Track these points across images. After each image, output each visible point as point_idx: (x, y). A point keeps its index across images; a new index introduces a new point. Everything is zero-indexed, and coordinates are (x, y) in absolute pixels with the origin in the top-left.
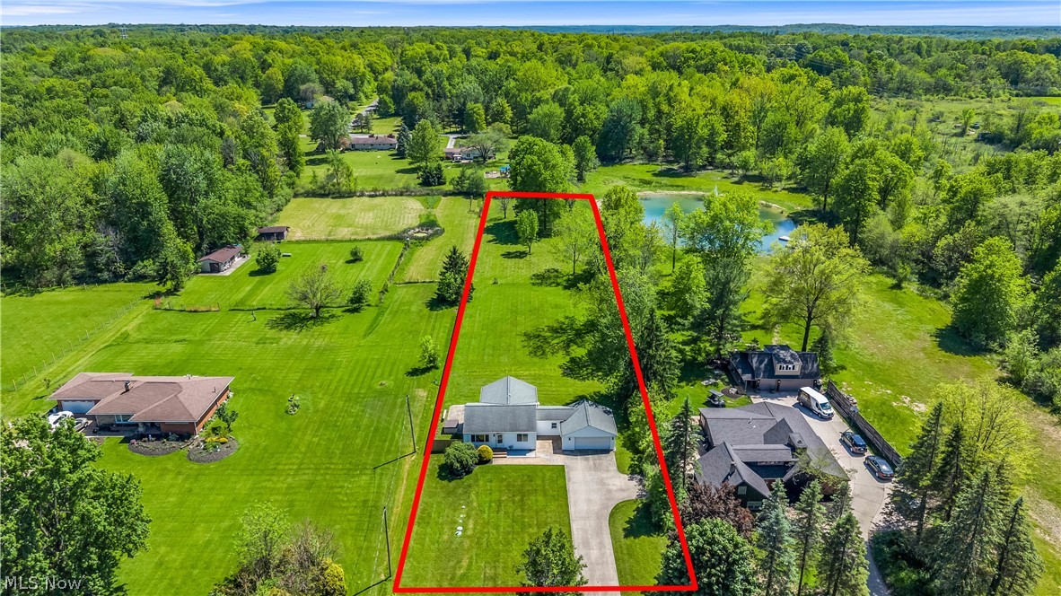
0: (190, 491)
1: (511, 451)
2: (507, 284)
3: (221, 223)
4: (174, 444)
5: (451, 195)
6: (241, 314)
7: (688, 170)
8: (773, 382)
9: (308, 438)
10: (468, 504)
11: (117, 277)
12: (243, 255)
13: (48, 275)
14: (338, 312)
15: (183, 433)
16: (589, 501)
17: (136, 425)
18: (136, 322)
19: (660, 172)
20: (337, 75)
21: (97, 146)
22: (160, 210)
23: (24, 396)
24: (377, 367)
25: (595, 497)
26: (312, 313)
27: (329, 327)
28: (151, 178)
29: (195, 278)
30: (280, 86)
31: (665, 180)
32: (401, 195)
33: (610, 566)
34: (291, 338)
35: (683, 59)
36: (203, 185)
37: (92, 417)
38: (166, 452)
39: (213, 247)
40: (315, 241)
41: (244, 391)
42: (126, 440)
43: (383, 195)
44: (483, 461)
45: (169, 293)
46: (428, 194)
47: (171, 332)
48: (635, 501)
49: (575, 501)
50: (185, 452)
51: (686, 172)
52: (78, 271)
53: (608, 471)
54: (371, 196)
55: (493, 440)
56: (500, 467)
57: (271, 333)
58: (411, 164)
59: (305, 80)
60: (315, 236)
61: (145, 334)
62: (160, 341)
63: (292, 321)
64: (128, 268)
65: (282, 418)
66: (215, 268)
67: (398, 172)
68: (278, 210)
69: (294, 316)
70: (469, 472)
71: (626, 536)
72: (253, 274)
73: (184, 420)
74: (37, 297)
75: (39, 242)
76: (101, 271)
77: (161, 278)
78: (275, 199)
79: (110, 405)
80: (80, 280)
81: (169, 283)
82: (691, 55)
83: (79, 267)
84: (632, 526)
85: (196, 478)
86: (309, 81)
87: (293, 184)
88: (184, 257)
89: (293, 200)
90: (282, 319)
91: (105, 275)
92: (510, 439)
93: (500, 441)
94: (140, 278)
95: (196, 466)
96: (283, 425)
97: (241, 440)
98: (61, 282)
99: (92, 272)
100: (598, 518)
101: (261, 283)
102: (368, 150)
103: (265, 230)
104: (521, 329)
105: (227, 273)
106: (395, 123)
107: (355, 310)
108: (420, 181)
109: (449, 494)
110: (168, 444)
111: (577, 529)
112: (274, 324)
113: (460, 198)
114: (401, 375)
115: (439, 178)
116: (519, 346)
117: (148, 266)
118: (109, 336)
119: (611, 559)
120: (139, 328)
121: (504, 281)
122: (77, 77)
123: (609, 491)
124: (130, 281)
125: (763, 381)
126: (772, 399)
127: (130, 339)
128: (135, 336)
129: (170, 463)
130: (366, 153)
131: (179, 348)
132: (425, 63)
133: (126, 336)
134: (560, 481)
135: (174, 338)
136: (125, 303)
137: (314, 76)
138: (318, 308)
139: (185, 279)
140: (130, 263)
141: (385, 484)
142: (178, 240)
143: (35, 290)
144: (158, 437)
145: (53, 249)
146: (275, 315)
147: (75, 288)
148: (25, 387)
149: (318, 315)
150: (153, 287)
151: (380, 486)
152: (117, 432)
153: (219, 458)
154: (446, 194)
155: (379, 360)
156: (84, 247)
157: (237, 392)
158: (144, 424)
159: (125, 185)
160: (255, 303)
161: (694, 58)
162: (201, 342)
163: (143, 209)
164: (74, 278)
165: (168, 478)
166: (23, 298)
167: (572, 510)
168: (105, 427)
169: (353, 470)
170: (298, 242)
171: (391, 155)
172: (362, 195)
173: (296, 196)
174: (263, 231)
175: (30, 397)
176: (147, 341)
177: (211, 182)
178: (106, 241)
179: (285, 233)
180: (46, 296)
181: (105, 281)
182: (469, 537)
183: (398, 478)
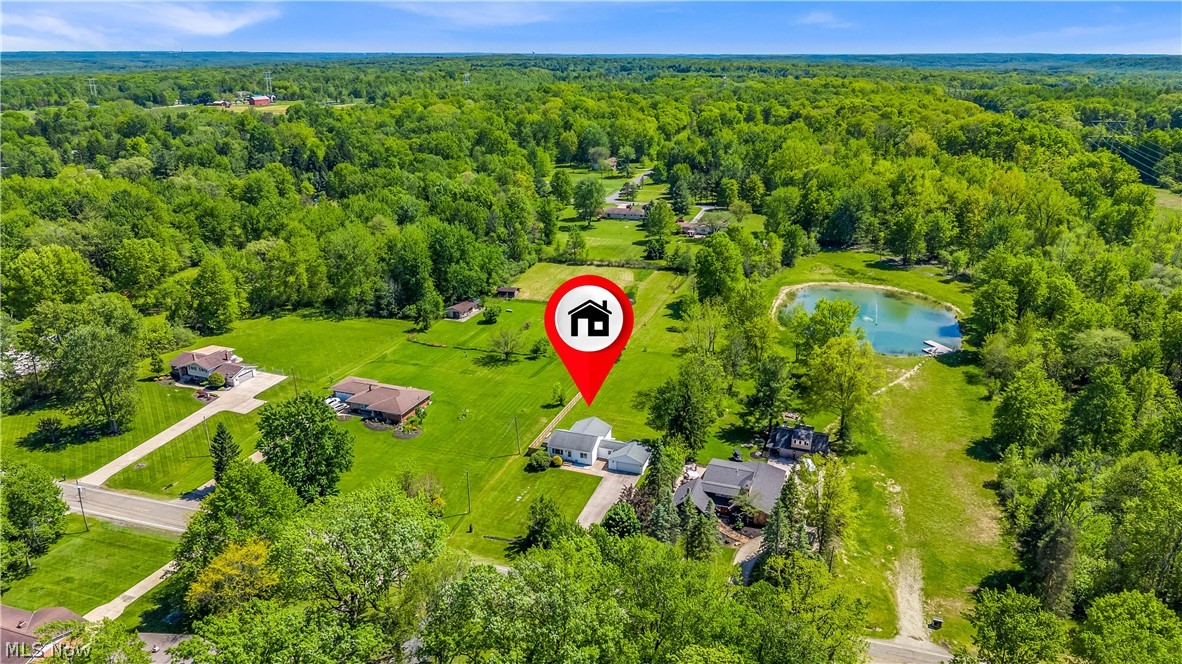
0: (387, 452)
1: (575, 463)
2: (654, 353)
3: (466, 283)
4: (388, 426)
5: (663, 269)
6: (459, 351)
7: (906, 264)
8: (791, 452)
9: (462, 435)
10: (532, 486)
11: (391, 315)
12: (479, 307)
13: (350, 308)
14: (521, 358)
15: (394, 420)
16: (604, 498)
17: (370, 412)
18: (394, 348)
19: (877, 263)
20: (626, 137)
21: (400, 212)
22: (425, 272)
23: (318, 386)
24: (526, 399)
25: (610, 497)
26: (503, 357)
27: (510, 368)
28: (423, 247)
29: (441, 322)
30: (574, 149)
31: (872, 272)
32: (623, 266)
34: (484, 372)
35: (985, 133)
36: (457, 255)
37: (348, 403)
38: (382, 430)
39: (459, 300)
40: (535, 302)
41: (439, 402)
42: (363, 420)
43: (608, 265)
44: (553, 465)
45: (421, 330)
46: (644, 268)
47: (412, 358)
49: (595, 497)
50: (392, 431)
51: (904, 264)
52: (369, 308)
54: (598, 266)
55: (565, 454)
56: (563, 471)
57: (472, 367)
58: (647, 237)
59: (597, 144)
60: (536, 298)
61: (396, 357)
62: (404, 363)
63: (491, 361)
64: (400, 309)
65: (454, 421)
66: (456, 316)
67: (634, 244)
68: (521, 272)
69: (492, 357)
70: (544, 470)
72: (480, 323)
73: (395, 412)
74: (341, 323)
75: (347, 285)
76: (383, 309)
77: (416, 320)
78: (521, 263)
79: (359, 397)
80: (370, 314)
81: (421, 323)
82: (995, 129)
83: (371, 305)
85: (393, 446)
86: (598, 145)
87: (540, 250)
88: (436, 305)
89: (537, 264)
90: (483, 359)
91: (385, 313)
92: (576, 455)
93: (570, 456)
94: (406, 317)
95: (395, 440)
96: (453, 425)
97: (425, 430)
98: (358, 314)
99: (377, 311)
100: (602, 508)
101: (483, 330)
102: (621, 220)
103: (502, 289)
104: (638, 389)
105: (463, 320)
106: (664, 191)
107: (533, 359)
108: (646, 254)
109: (524, 479)
110: (385, 425)
111: (586, 511)
112: (477, 362)
113: (670, 273)
114: (538, 407)
115: (660, 253)
116: (628, 400)
117: (411, 310)
118: (375, 356)
120: (394, 352)
121: (652, 350)
122: (412, 135)
124: (400, 318)
125: (783, 451)
126: (778, 462)
127: (387, 360)
128: (390, 357)
129: (382, 436)
130: (618, 222)
131: (412, 369)
132: (717, 125)
133: (385, 357)
134: (594, 485)
135: (412, 362)
136: (391, 334)
137: (605, 139)
138: (507, 354)
139: (432, 322)
140: (401, 306)
141: (493, 468)
142: (434, 293)
143: (341, 319)
144: (380, 421)
145: (355, 291)
146: (480, 355)
147: (365, 319)
148: (320, 381)
149: (507, 358)
150: (411, 324)
151: (489, 468)
152: (360, 414)
153: (408, 438)
154: (660, 269)
155: (530, 395)
156: (376, 291)
157: (434, 402)
158: (375, 412)
159: (405, 251)
160: (471, 345)
161: (998, 134)
162: (428, 367)
163: (414, 270)
164: (366, 312)
165: (379, 443)
166: (332, 323)
167: (590, 501)
168: (355, 410)
169: (479, 457)
170: (523, 301)
171: (638, 226)
172: (591, 264)
173: (540, 260)
174: (500, 290)
175: (321, 387)
176: (396, 362)
177: (463, 252)
178: (388, 288)
179: (516, 293)
180: (348, 323)
181: (384, 317)
182: (522, 502)
183: (501, 466)
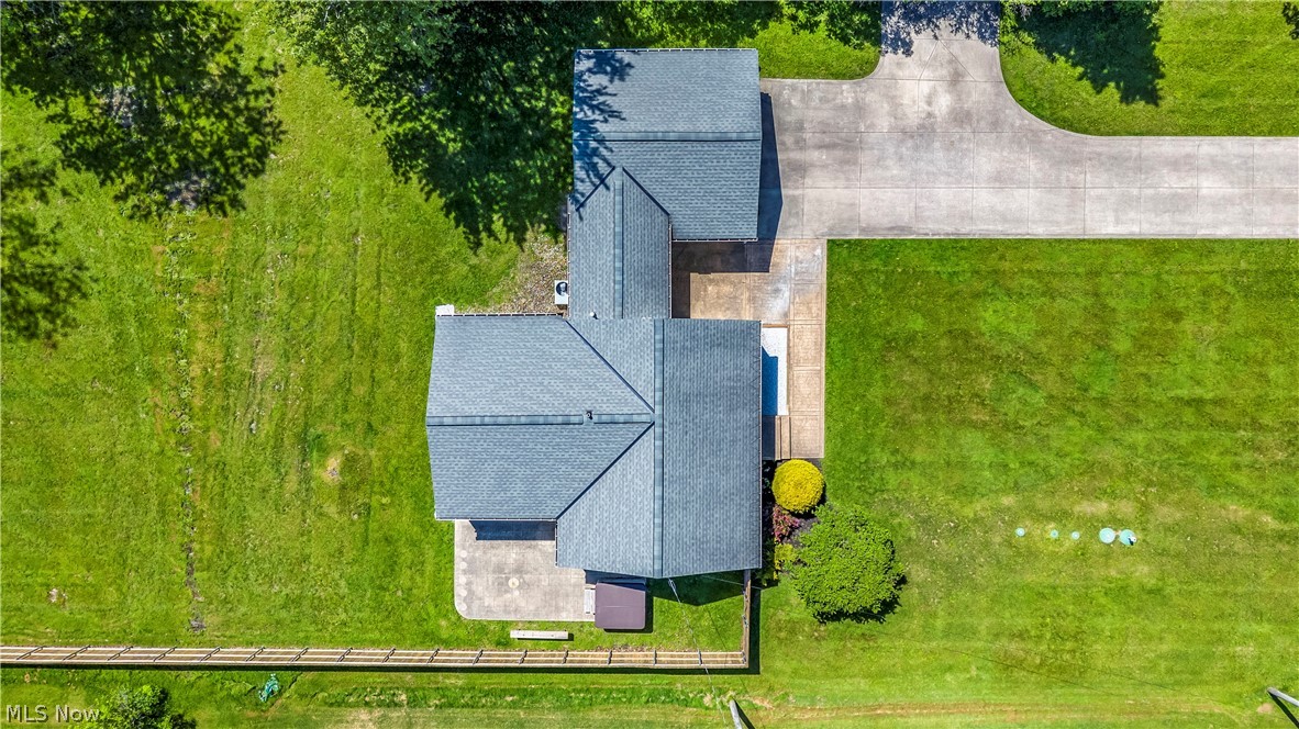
16: (1001, 180)
25: (985, 161)
33: (1257, 150)
48: (1009, 51)
49: (1005, 220)
53: (860, 109)
71: (1152, 97)
84: (1116, 78)
100: (1076, 162)
111: (1117, 222)
119: (1232, 146)
123: (961, 117)
167: (1040, 231)
182: (1145, 508)
